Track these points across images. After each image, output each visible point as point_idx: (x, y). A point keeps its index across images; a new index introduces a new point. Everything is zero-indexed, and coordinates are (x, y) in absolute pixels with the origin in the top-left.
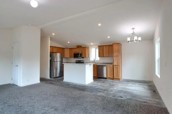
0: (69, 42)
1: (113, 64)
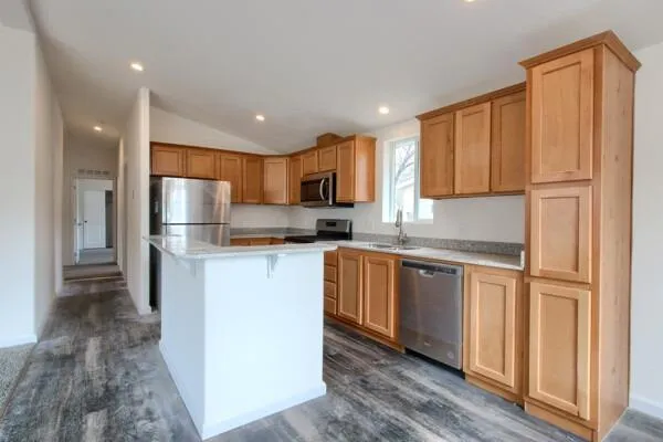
0: (260, 118)
1: (523, 262)
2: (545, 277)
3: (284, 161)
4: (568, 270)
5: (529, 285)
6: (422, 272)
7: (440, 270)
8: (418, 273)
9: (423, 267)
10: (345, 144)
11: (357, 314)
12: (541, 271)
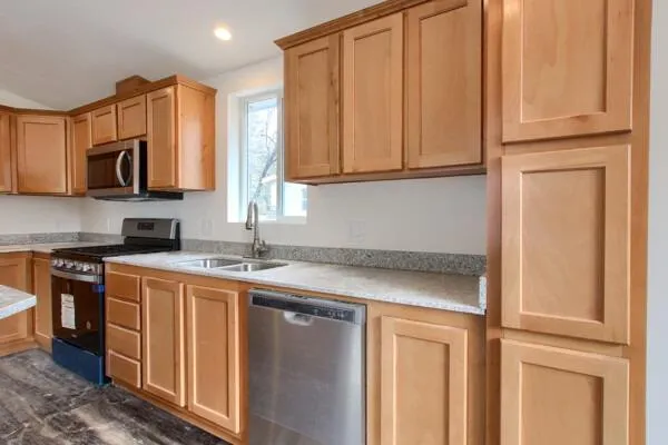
1: (483, 300)
2: (531, 330)
3: (60, 121)
4: (582, 319)
5: (497, 344)
6: (289, 315)
7: (324, 312)
8: (281, 317)
9: (291, 306)
10: (160, 93)
11: (175, 387)
12: (525, 318)
